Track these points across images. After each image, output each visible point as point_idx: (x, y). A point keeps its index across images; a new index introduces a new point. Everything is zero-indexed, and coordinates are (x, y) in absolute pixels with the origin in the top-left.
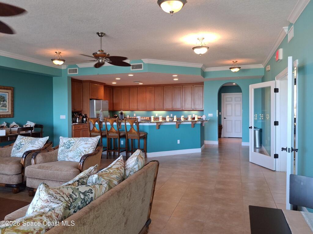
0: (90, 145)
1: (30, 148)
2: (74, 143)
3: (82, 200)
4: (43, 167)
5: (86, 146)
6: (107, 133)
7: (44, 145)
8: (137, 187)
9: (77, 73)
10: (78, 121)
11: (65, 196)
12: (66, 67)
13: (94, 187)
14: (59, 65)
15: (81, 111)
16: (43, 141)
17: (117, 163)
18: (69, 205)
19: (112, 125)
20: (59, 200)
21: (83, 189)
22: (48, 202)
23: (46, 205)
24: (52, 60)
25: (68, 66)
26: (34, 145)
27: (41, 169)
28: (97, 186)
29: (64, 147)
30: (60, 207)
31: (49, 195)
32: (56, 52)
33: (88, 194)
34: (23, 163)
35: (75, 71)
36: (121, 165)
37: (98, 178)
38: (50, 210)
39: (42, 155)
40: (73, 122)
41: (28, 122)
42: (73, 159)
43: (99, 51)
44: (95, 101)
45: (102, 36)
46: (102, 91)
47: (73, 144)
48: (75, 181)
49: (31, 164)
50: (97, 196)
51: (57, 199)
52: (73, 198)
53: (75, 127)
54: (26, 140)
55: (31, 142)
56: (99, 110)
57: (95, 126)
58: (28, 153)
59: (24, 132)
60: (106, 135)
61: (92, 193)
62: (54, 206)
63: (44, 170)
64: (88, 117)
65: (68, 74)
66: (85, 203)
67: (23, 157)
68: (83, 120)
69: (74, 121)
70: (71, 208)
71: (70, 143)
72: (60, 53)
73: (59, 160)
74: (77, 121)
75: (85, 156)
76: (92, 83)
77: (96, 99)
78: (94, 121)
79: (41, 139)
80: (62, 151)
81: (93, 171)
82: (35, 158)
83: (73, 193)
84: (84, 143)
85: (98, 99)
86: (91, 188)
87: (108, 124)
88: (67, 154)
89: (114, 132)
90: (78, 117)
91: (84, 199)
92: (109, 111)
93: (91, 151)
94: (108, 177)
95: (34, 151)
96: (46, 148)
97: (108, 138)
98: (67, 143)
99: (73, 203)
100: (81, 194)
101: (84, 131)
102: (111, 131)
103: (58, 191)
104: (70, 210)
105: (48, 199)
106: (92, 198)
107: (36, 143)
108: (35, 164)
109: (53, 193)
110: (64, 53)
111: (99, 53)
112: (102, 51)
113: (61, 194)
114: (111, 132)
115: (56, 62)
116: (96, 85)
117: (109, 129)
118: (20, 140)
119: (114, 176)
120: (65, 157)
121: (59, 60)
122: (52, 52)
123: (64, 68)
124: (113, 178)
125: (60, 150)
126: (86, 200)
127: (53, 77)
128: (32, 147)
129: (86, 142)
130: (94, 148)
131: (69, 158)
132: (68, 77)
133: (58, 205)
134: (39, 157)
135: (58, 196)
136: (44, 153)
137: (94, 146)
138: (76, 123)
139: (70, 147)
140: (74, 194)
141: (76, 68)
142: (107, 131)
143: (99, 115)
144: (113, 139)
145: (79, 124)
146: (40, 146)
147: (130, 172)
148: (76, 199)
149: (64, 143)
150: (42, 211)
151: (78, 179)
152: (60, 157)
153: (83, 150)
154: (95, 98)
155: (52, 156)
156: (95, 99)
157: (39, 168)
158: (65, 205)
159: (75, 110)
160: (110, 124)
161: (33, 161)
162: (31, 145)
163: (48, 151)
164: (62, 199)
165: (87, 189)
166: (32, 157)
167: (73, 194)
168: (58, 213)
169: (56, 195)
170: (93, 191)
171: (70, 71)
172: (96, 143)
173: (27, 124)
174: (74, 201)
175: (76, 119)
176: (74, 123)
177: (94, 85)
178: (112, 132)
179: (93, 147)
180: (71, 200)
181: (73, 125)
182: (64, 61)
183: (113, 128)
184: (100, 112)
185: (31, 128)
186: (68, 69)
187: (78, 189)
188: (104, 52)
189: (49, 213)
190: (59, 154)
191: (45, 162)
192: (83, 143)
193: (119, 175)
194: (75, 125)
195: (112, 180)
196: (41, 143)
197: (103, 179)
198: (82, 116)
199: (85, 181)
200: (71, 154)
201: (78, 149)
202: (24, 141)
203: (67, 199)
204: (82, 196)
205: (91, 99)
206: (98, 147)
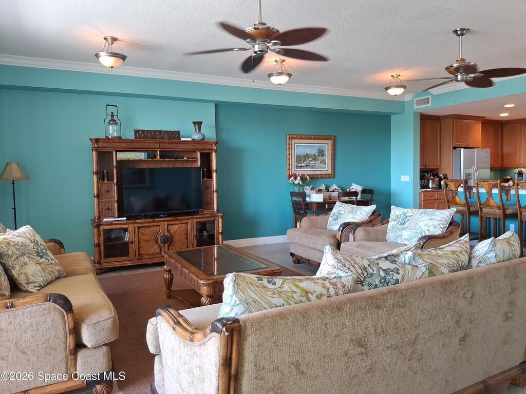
0: (437, 223)
1: (349, 219)
2: (412, 217)
3: (381, 278)
4: (363, 246)
5: (430, 223)
6: (480, 208)
7: (369, 217)
8: (490, 288)
9: (430, 105)
10: (432, 185)
11: (357, 267)
12: (411, 96)
13: (403, 267)
14: (396, 95)
15: (437, 169)
16: (367, 210)
17: (455, 244)
18: (362, 280)
19: (489, 193)
20: (349, 269)
21: (385, 265)
22: (335, 268)
23: (332, 271)
24: (387, 89)
25: (414, 94)
26: (355, 216)
27: (360, 248)
28: (409, 267)
29: (396, 223)
30: (348, 278)
31: (336, 260)
32: (392, 76)
33: (391, 273)
34: (339, 239)
35: (427, 101)
36: (462, 248)
37: (414, 258)
38: (335, 277)
39: (364, 230)
40: (422, 187)
41: (353, 184)
42: (408, 241)
43: (457, 61)
44: (462, 150)
45: (462, 35)
46: (477, 131)
47: (409, 218)
48: (381, 256)
49: (348, 241)
50: (406, 279)
51: (346, 267)
52: (368, 272)
53: (425, 196)
54: (345, 208)
55: (352, 212)
56: (471, 167)
57: (457, 195)
58: (346, 225)
59: (347, 199)
60: (478, 211)
61: (399, 274)
62: (342, 274)
63: (364, 251)
64: (450, 177)
65: (415, 107)
66: (385, 282)
67: (339, 230)
68: (440, 184)
69: (424, 186)
70: (364, 284)
71: (406, 217)
72: (399, 75)
73: (389, 241)
74: (430, 186)
75: (425, 237)
76: (459, 120)
77: (465, 148)
78: (455, 184)
79: (365, 208)
80: (393, 227)
81: (413, 249)
82: (354, 233)
83: (369, 265)
84: (428, 218)
85: (470, 146)
86: (398, 267)
87: (482, 191)
88: (400, 233)
89: (492, 207)
90: (432, 179)
91: (385, 278)
92: (492, 169)
93: (438, 232)
94: (431, 259)
95: (354, 223)
96: (371, 221)
97: (482, 217)
98: (402, 216)
99: (367, 279)
100: (381, 271)
101: (441, 202)
102: (487, 204)
103: (349, 259)
104: (362, 286)
105: (335, 264)
106: (397, 280)
107: (359, 213)
108: (354, 241)
109: (341, 259)
110: (405, 74)
111: (457, 64)
112: (463, 60)
113: (353, 263)
114: (486, 206)
115: (393, 92)
116: (466, 123)
117: (483, 200)
118: (339, 207)
119: (445, 261)
120: (397, 237)
121: (397, 87)
122: (386, 76)
123: (408, 98)
124: (442, 264)
125: (390, 225)
126: (387, 280)
127: (392, 116)
128: (353, 218)
129: (430, 217)
130: (444, 227)
131: (403, 238)
132: (415, 113)
133: (346, 274)
134: (360, 232)
135: (347, 264)
136: (367, 228)
137: (444, 224)
138: (428, 190)
139: (405, 223)
140: (371, 268)
141: (428, 97)
142: (480, 204)
143: (469, 175)
144: (492, 219)
145: (432, 191)
146: (363, 217)
147: (480, 262)
148: (372, 275)
149: (397, 216)
150: (327, 276)
151: (386, 256)
152: (390, 236)
153: (425, 228)
154: (464, 145)
155: (378, 233)
156: (462, 148)
157: (358, 247)
158: (355, 276)
159: (427, 167)
160: (486, 192)
161: (351, 236)
162: (351, 216)
163: (373, 226)
164: (352, 268)
165: (392, 266)
166: (350, 232)
167: (369, 268)
168: (345, 283)
169: (344, 261)
170: (401, 272)
171: (418, 103)
172: (448, 219)
173: (351, 187)
174: (369, 276)
175: (429, 183)
176: (424, 188)
177: (463, 122)
178: (489, 206)
179: (442, 226)
180: (365, 274)
181: (422, 192)
182: (404, 87)
183: (490, 198)
184: (471, 171)
185: (356, 194)
186: (415, 99)
187: (378, 264)
188: (466, 61)
189: (334, 280)
190: (388, 232)
191: (368, 240)
192: (426, 217)
193: (455, 262)
194: (425, 191)
195: (439, 265)
196: (365, 214)
197: (421, 261)
198: (438, 177)
199: (396, 259)
200: (406, 234)
201: (417, 227)
202: (343, 209)
203: (360, 271)
204: (382, 274)
205: (455, 148)
206: (451, 227)
